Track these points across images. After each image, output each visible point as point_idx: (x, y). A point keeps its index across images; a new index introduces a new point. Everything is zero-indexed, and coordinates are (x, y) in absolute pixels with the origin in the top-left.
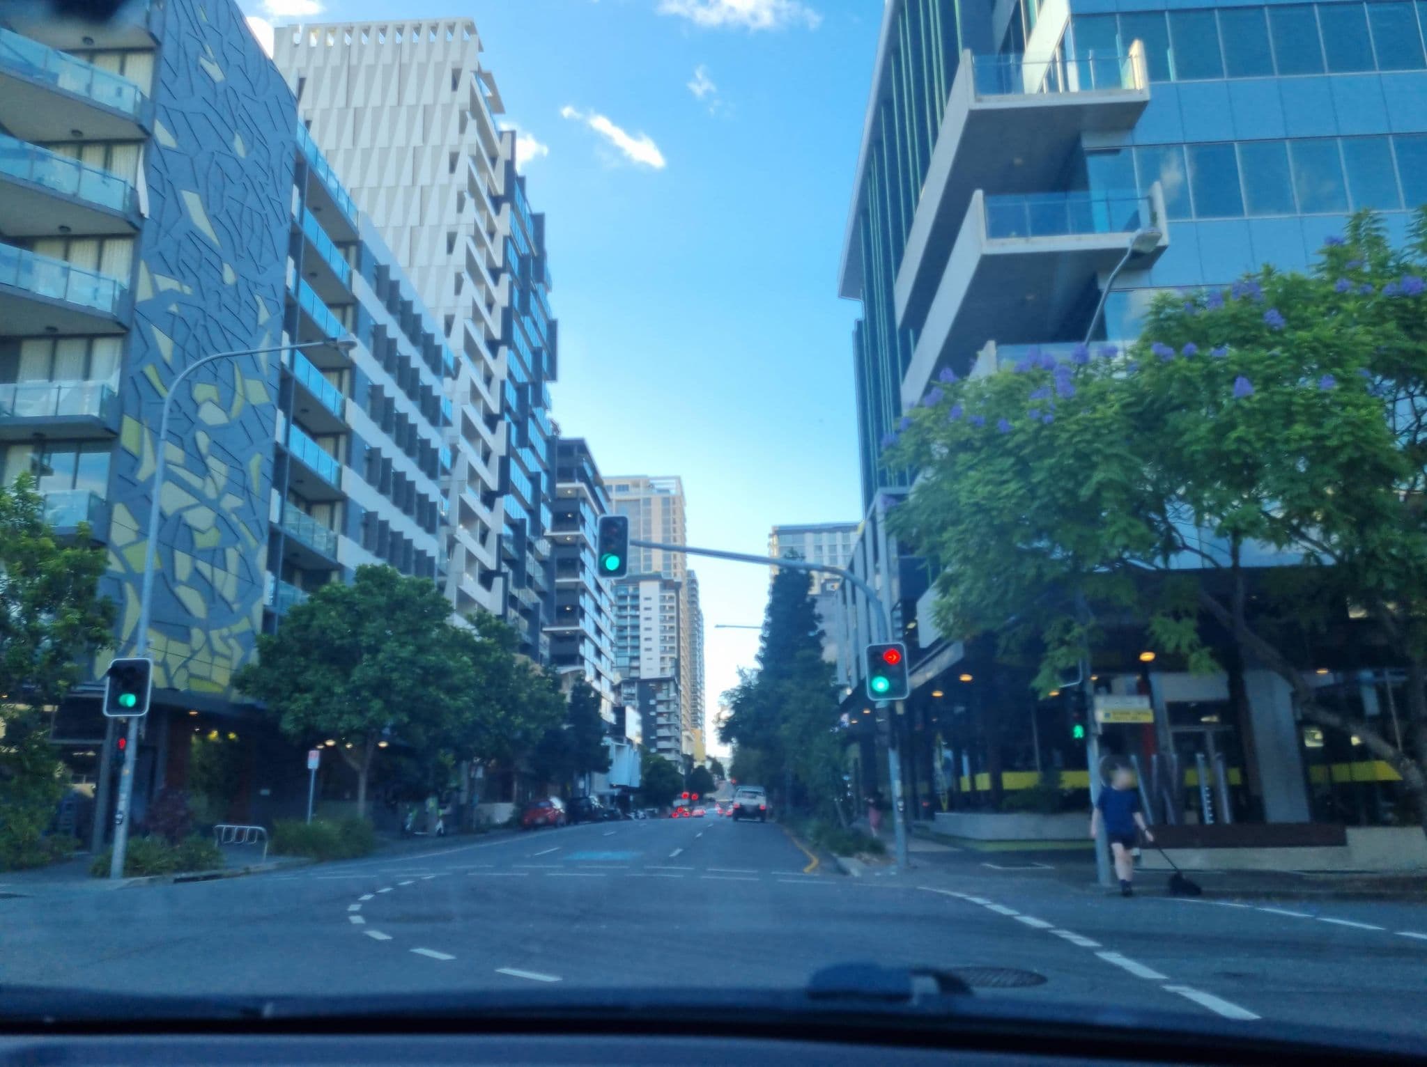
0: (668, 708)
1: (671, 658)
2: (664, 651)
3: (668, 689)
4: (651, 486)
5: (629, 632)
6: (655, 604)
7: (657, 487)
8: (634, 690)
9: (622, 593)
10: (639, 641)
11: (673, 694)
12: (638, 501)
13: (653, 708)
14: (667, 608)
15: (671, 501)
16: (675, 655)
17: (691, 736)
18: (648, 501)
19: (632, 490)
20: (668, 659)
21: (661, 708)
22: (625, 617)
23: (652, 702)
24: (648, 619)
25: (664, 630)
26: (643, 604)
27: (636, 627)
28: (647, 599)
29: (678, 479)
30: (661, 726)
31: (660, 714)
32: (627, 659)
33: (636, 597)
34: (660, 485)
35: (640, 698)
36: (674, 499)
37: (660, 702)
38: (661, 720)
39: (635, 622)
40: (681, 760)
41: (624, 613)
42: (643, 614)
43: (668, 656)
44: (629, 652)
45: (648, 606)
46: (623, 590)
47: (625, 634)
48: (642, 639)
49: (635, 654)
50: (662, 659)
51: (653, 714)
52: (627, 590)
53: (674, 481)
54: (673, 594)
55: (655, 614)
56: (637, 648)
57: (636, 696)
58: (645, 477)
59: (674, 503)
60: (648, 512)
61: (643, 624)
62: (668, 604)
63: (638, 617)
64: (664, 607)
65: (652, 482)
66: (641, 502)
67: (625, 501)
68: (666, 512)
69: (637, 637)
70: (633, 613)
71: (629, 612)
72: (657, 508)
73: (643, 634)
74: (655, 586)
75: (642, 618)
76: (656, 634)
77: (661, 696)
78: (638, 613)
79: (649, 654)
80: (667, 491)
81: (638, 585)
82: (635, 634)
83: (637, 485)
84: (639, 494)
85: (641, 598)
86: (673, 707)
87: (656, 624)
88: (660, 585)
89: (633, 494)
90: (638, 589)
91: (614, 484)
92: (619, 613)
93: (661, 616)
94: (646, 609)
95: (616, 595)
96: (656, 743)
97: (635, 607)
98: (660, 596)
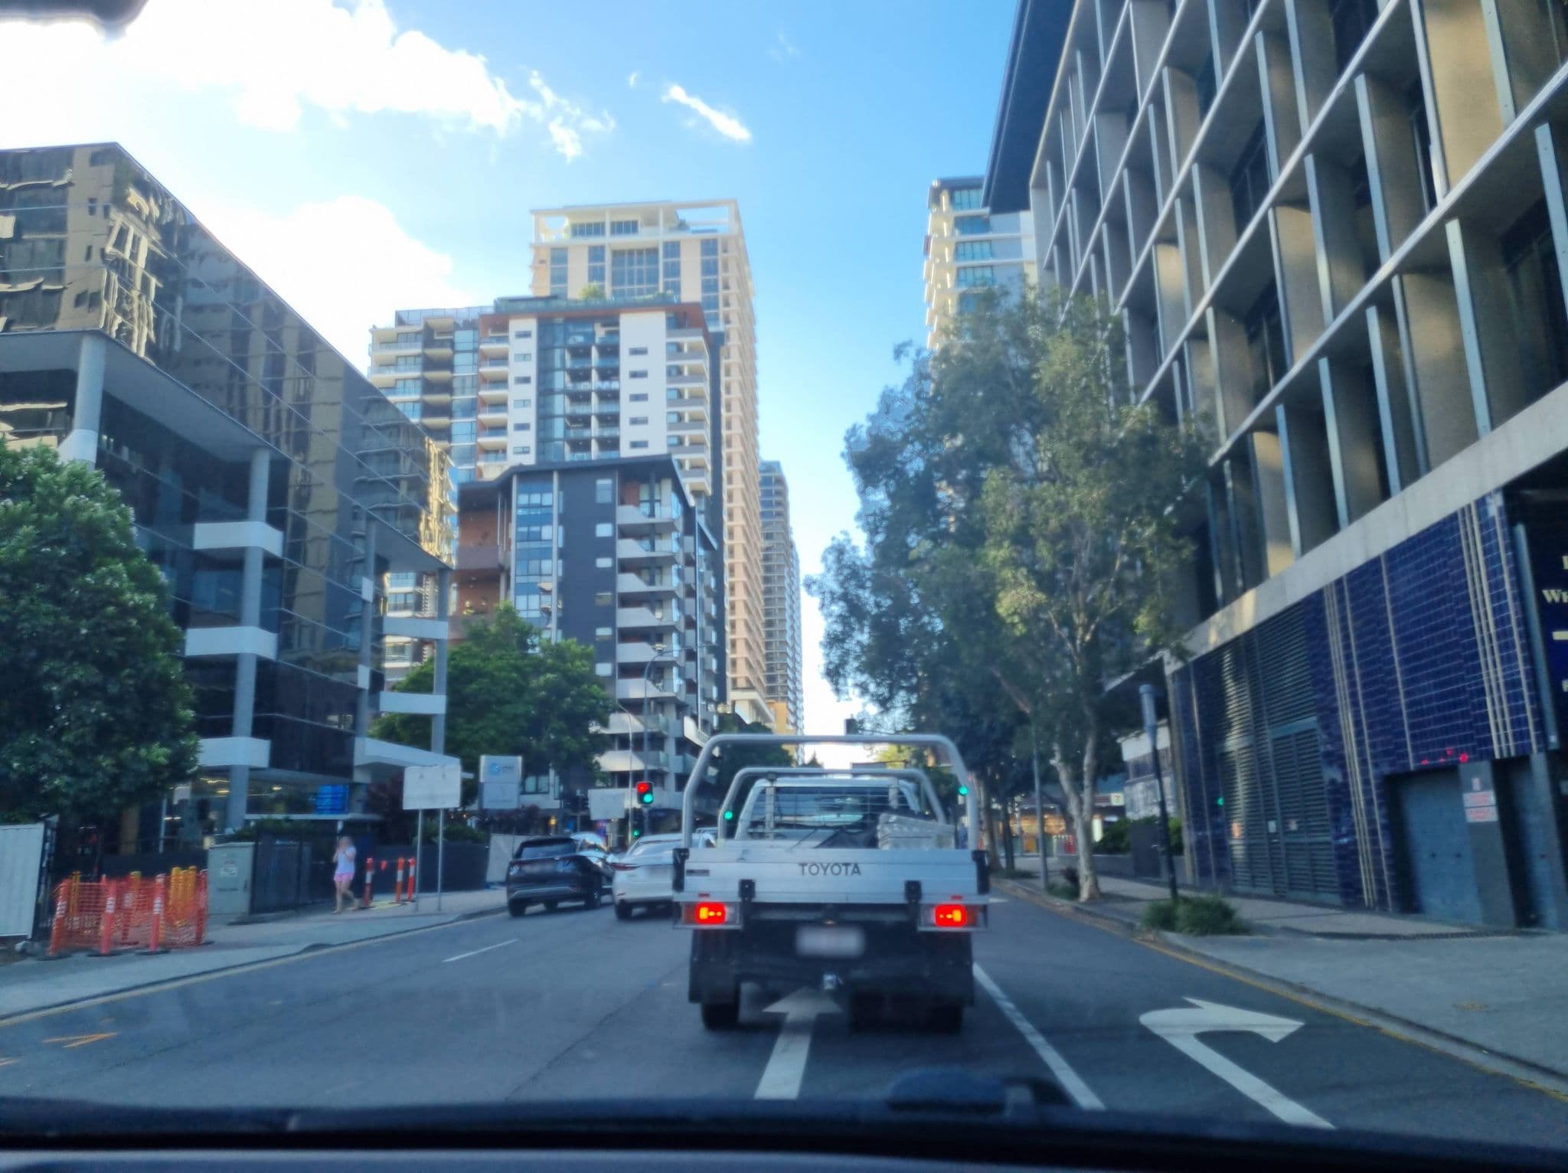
3: (655, 502)
4: (681, 223)
5: (595, 430)
6: (657, 363)
7: (693, 228)
9: (580, 340)
10: (618, 449)
12: (653, 252)
14: (685, 371)
15: (720, 247)
18: (673, 249)
19: (643, 230)
21: (629, 549)
22: (586, 396)
24: (638, 398)
25: (678, 422)
26: (627, 363)
27: (611, 420)
28: (635, 352)
29: (733, 202)
30: (630, 600)
31: (627, 565)
33: (610, 351)
36: (725, 240)
38: (629, 583)
39: (608, 406)
41: (583, 386)
42: (626, 386)
45: (638, 368)
46: (583, 334)
47: (583, 434)
48: (624, 444)
51: (604, 563)
52: (592, 334)
55: (657, 386)
58: (669, 203)
59: (726, 250)
60: (674, 270)
61: (627, 409)
62: (686, 363)
63: (614, 395)
64: (678, 369)
65: (683, 213)
66: (661, 252)
67: (630, 252)
70: (606, 385)
71: (595, 383)
72: (691, 260)
73: (627, 433)
74: (658, 320)
75: (624, 398)
77: (630, 515)
78: (614, 385)
80: (712, 229)
81: (617, 324)
82: (607, 433)
83: (652, 222)
84: (656, 236)
85: (624, 351)
87: (657, 409)
88: (668, 319)
89: (643, 238)
90: (617, 333)
91: (608, 221)
92: (570, 386)
93: (669, 390)
94: (634, 375)
95: (565, 346)
96: (606, 651)
97: (610, 373)
98: (669, 344)
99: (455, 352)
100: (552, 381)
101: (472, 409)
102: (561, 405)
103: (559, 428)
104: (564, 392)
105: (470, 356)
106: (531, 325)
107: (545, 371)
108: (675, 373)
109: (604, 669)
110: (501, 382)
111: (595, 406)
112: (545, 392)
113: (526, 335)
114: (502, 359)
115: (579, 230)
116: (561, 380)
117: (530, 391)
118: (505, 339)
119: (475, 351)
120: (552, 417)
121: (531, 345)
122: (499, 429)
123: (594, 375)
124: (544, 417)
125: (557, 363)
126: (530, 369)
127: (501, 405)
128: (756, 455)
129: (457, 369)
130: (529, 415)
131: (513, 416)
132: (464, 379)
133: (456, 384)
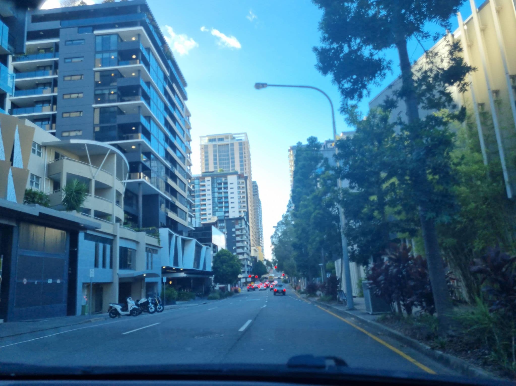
0: (242, 232)
1: (244, 211)
2: (240, 208)
3: (241, 223)
4: (234, 138)
5: (223, 200)
6: (235, 186)
7: (237, 138)
8: (224, 224)
9: (219, 181)
10: (228, 204)
11: (244, 226)
12: (228, 145)
13: (234, 233)
14: (241, 188)
15: (243, 144)
16: (246, 210)
17: (256, 249)
18: (232, 145)
19: (225, 140)
20: (242, 212)
21: (238, 233)
22: (221, 193)
23: (233, 230)
24: (232, 193)
25: (240, 198)
26: (229, 186)
27: (226, 197)
28: (231, 184)
29: (246, 134)
30: (238, 242)
31: (238, 236)
32: (223, 213)
33: (226, 183)
34: (238, 137)
35: (227, 228)
36: (244, 143)
37: (237, 230)
38: (238, 239)
39: (226, 195)
40: (250, 259)
41: (221, 191)
42: (229, 191)
43: (242, 210)
44: (224, 209)
46: (220, 180)
47: (221, 201)
48: (230, 202)
49: (227, 210)
50: (240, 212)
51: (234, 235)
52: (222, 180)
53: (243, 135)
54: (244, 181)
55: (236, 190)
56: (227, 207)
57: (225, 227)
58: (231, 133)
59: (244, 145)
60: (233, 150)
61: (230, 196)
62: (241, 186)
63: (227, 192)
64: (240, 187)
65: (234, 136)
66: (230, 145)
67: (222, 145)
68: (241, 149)
69: (227, 202)
70: (225, 190)
71: (223, 190)
72: (236, 147)
73: (230, 200)
74: (235, 177)
75: (229, 193)
76: (236, 200)
77: (238, 227)
78: (227, 191)
79: (233, 210)
80: (241, 140)
81: (227, 177)
82: (226, 200)
83: (227, 138)
84: (228, 141)
85: (229, 183)
86: (244, 232)
87: (236, 195)
88: (237, 177)
89: (225, 142)
90: (227, 179)
91: (217, 138)
92: (218, 191)
93: (238, 191)
94: (231, 188)
95: (217, 183)
96: (235, 250)
97: (226, 188)
98: (238, 182)
99: (195, 185)
100: (215, 190)
101: (199, 196)
102: (216, 195)
103: (216, 200)
104: (217, 192)
105: (198, 185)
106: (210, 178)
107: (213, 188)
108: (239, 188)
109: (235, 254)
110: (204, 190)
111: (223, 195)
112: (213, 192)
113: (209, 181)
114: (204, 186)
115: (210, 140)
116: (216, 190)
117: (210, 192)
118: (204, 181)
119: (199, 184)
120: (215, 197)
121: (210, 183)
122: (204, 200)
123: (223, 188)
124: (213, 198)
125: (215, 186)
126: (210, 188)
127: (204, 195)
128: (251, 180)
129: (195, 188)
130: (210, 197)
131: (207, 197)
132: (197, 190)
133: (195, 191)
